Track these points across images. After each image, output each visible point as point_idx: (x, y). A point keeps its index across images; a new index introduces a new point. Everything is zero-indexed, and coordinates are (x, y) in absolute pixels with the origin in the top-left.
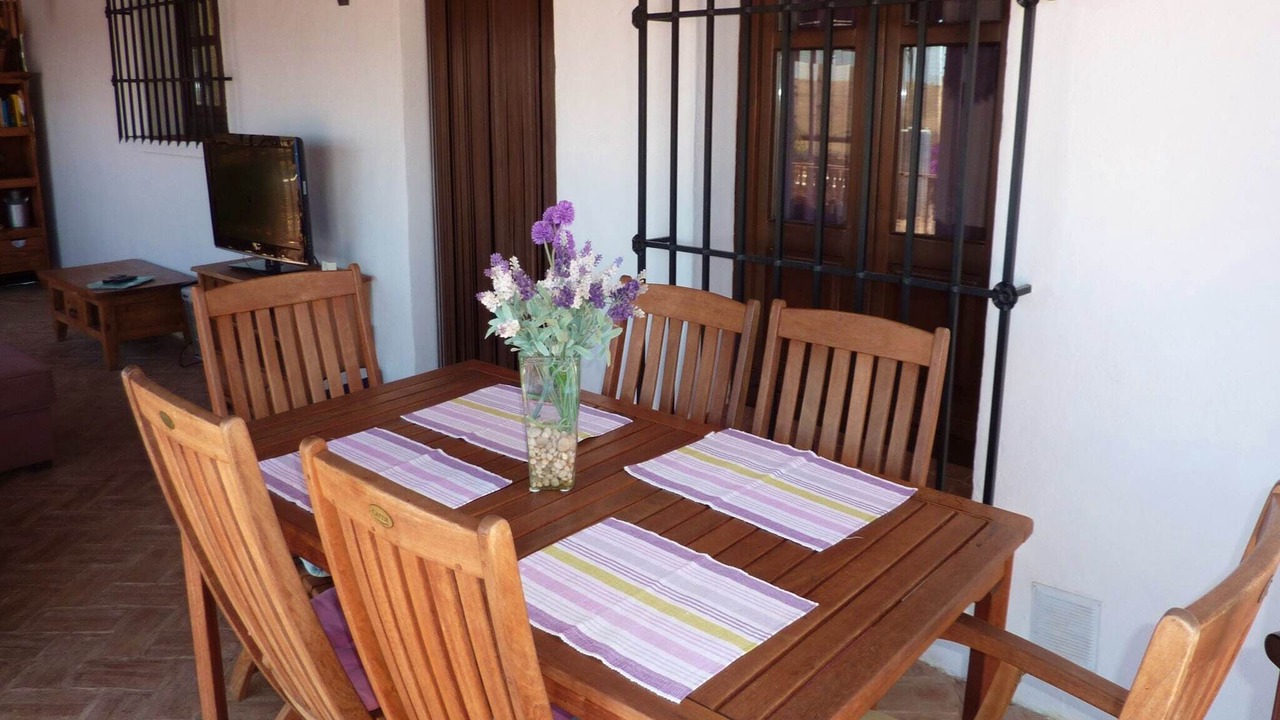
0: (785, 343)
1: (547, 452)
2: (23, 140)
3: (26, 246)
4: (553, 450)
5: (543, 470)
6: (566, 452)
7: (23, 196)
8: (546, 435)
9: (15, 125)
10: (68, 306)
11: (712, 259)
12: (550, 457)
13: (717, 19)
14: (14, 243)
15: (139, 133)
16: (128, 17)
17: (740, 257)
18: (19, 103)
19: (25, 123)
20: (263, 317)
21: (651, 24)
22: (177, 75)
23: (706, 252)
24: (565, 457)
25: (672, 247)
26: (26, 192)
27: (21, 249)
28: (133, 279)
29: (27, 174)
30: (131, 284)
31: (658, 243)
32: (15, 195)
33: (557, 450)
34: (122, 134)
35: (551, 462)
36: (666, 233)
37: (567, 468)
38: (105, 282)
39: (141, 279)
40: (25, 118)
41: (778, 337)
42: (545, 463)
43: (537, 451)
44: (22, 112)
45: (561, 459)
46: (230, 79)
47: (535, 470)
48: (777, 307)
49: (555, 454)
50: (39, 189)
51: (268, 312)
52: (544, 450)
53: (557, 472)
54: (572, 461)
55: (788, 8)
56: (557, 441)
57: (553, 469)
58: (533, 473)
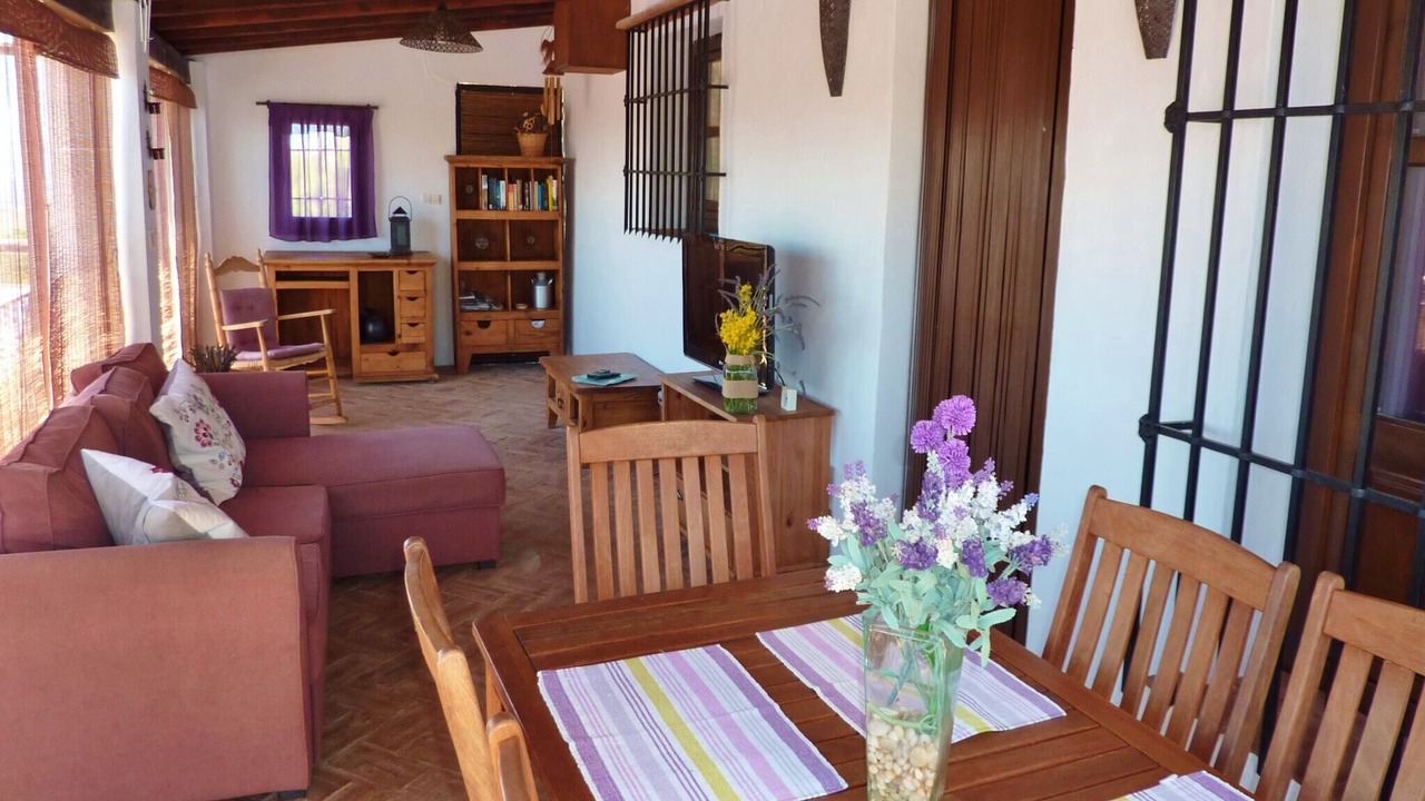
0: (1336, 648)
1: (895, 761)
2: (554, 223)
3: (544, 326)
4: (902, 762)
5: (887, 784)
6: (921, 769)
7: (547, 279)
8: (895, 737)
9: (547, 209)
10: (558, 395)
11: (1253, 467)
12: (898, 771)
13: (1290, 121)
14: (533, 323)
15: (640, 226)
16: (642, 106)
17: (1299, 473)
18: (553, 187)
19: (555, 208)
20: (644, 470)
21: (1191, 127)
22: (685, 169)
23: (1245, 455)
24: (919, 775)
25: (1196, 440)
26: (551, 274)
27: (540, 330)
28: (617, 375)
29: (553, 258)
30: (612, 381)
31: (1175, 430)
32: (541, 276)
33: (908, 761)
34: (627, 226)
35: (899, 777)
36: (1188, 416)
37: (921, 792)
38: (589, 376)
39: (624, 377)
40: (556, 203)
41: (1324, 635)
42: (889, 778)
43: (880, 757)
44: (555, 197)
45: (914, 776)
46: (724, 175)
47: (876, 781)
48: (1328, 585)
49: (906, 767)
50: (561, 274)
51: (650, 464)
52: (889, 757)
53: (907, 793)
54: (930, 783)
55: (1408, 107)
56: (910, 750)
57: (901, 788)
58: (873, 786)
